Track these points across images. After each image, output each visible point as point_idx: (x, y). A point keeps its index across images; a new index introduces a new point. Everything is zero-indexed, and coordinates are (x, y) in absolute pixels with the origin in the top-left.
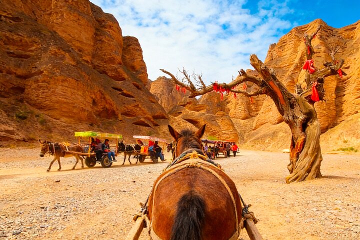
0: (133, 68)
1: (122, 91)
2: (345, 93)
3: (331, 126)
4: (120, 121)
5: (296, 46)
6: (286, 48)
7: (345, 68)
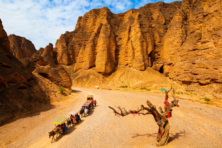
2: (119, 53)
5: (94, 21)
6: (88, 21)
7: (119, 39)
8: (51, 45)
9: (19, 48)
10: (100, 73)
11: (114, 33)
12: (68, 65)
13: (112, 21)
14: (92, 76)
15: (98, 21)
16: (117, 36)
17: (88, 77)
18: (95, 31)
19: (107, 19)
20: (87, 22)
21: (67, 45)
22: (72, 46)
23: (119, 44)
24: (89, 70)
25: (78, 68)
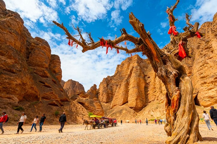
1: (45, 84)
2: (148, 90)
3: (144, 107)
4: (41, 102)
5: (128, 66)
6: (124, 67)
7: (148, 78)
8: (95, 86)
9: (73, 89)
10: (131, 108)
11: (143, 73)
12: (106, 103)
13: (142, 64)
14: (124, 112)
15: (131, 65)
16: (146, 76)
17: (120, 112)
18: (129, 73)
19: (138, 62)
20: (123, 68)
21: (107, 86)
22: (111, 87)
23: (148, 82)
24: (122, 106)
25: (114, 105)
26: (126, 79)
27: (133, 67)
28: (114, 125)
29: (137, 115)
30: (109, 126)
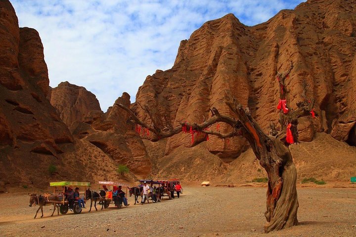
0: (32, 72)
1: (18, 104)
2: (258, 106)
3: (243, 149)
4: (16, 147)
5: (209, 45)
6: (198, 46)
7: (258, 75)
8: (126, 96)
9: (72, 106)
10: (214, 152)
11: (246, 63)
12: (154, 141)
13: (243, 39)
14: (198, 161)
15: (216, 43)
16: (253, 70)
17: (189, 162)
18: (210, 62)
19: (233, 36)
20: (195, 49)
21: (156, 96)
22: (167, 98)
23: (256, 85)
24: (193, 148)
25: (174, 145)
26: (202, 78)
27: (221, 48)
28: (175, 195)
29: (226, 169)
30: (164, 197)
